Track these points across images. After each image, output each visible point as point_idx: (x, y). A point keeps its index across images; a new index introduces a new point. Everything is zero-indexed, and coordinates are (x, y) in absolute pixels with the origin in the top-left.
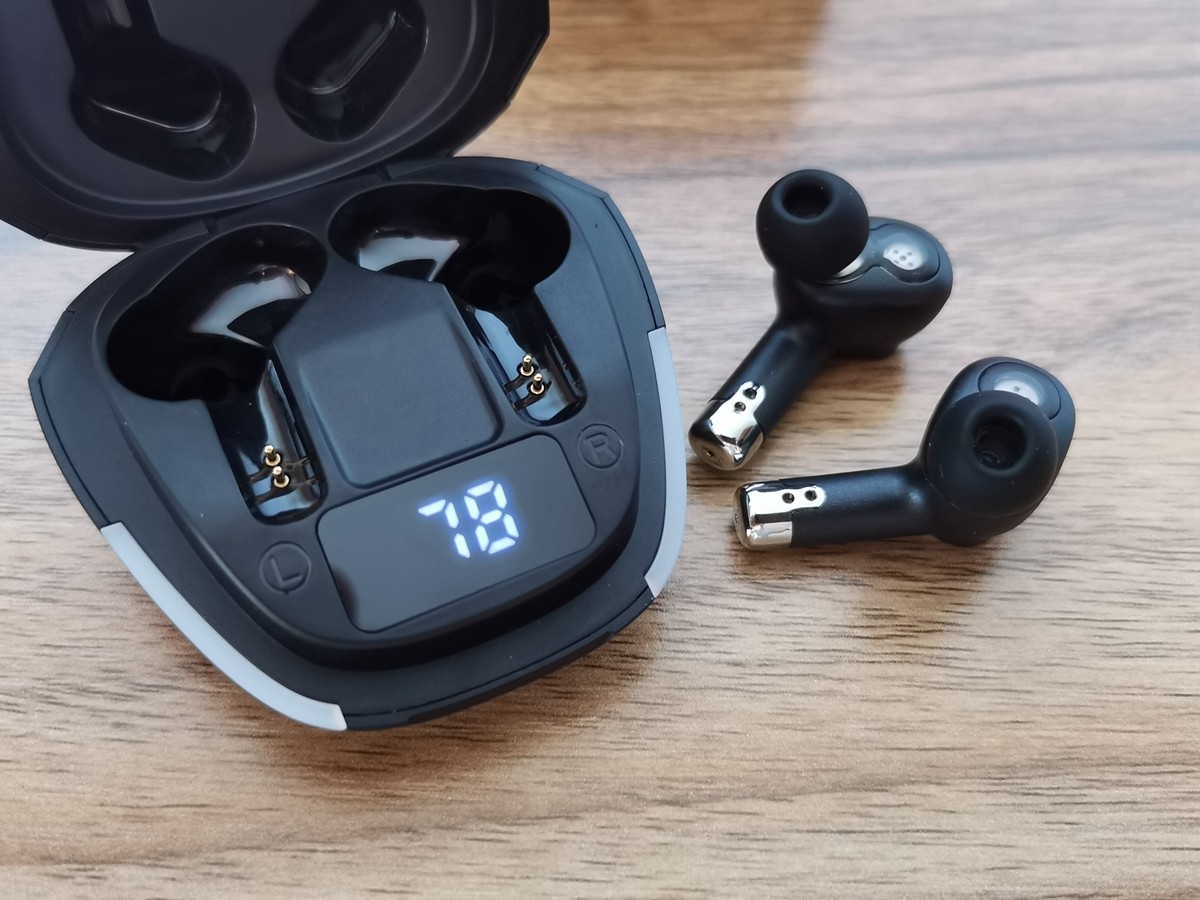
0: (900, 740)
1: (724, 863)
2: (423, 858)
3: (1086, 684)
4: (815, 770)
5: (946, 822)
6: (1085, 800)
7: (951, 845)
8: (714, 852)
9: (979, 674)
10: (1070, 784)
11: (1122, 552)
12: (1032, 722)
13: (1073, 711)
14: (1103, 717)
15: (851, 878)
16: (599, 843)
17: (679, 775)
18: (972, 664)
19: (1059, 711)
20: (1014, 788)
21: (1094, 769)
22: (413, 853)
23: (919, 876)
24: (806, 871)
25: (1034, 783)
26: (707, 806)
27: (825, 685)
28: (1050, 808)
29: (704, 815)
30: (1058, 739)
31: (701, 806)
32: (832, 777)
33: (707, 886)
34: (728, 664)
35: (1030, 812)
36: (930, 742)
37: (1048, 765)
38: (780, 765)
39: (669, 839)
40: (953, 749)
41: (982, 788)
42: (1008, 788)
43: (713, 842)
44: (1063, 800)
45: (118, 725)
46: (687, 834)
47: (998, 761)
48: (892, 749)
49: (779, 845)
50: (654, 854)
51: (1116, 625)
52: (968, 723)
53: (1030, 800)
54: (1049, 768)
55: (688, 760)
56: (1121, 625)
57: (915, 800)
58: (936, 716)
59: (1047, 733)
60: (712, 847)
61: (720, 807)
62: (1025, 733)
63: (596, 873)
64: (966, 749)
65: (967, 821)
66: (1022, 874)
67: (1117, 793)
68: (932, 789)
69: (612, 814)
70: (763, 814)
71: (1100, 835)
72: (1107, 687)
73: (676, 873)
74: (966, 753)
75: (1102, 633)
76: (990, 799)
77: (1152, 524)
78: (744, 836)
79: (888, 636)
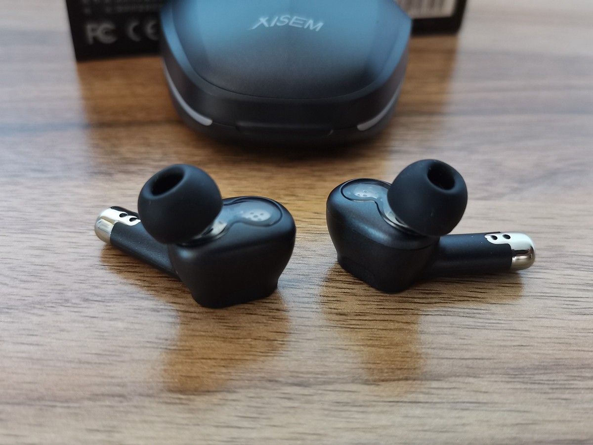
0: (447, 354)
1: (333, 419)
2: (127, 413)
3: (562, 327)
4: (392, 369)
5: (481, 398)
6: (572, 387)
7: (486, 411)
8: (326, 412)
9: (494, 321)
10: (562, 378)
11: (571, 266)
12: (532, 346)
13: (558, 341)
14: (576, 344)
15: (420, 428)
16: (249, 406)
17: (303, 369)
18: (489, 316)
19: (548, 340)
20: (526, 380)
21: (575, 371)
22: (122, 409)
23: (467, 428)
24: (389, 424)
25: (537, 377)
26: (322, 387)
27: (397, 325)
28: (550, 391)
29: (320, 392)
30: (550, 354)
31: (318, 387)
32: (405, 372)
33: (322, 432)
34: (337, 314)
35: (538, 393)
36: (467, 355)
37: (545, 368)
38: (370, 366)
39: (296, 405)
40: (482, 359)
41: (504, 379)
42: (521, 380)
43: (326, 407)
44: (558, 386)
46: (308, 402)
47: (512, 366)
48: (442, 358)
49: (370, 409)
50: (284, 413)
51: (575, 299)
52: (491, 346)
53: (536, 386)
54: (546, 369)
55: (310, 362)
56: (579, 299)
57: (461, 386)
58: (470, 342)
59: (542, 352)
60: (325, 410)
61: (330, 387)
62: (527, 351)
63: (245, 424)
64: (490, 359)
65: (496, 398)
66: (537, 427)
68: (471, 380)
69: (258, 390)
70: (359, 392)
71: (586, 406)
72: (576, 329)
73: (300, 424)
74: (491, 361)
75: (568, 303)
76: (509, 386)
77: (587, 254)
78: (347, 404)
79: (436, 303)
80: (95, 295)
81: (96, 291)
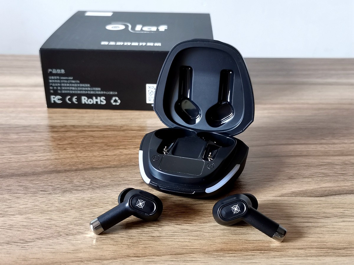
0: (186, 248)
3: (227, 239)
4: (167, 252)
5: (193, 259)
6: (224, 256)
10: (222, 254)
12: (215, 245)
13: (224, 243)
14: (230, 244)
17: (138, 253)
18: (203, 236)
19: (221, 243)
20: (209, 254)
21: (227, 251)
25: (213, 253)
26: (144, 257)
27: (171, 239)
28: (216, 257)
30: (220, 247)
32: (171, 253)
34: (151, 237)
35: (212, 258)
36: (192, 248)
37: (217, 251)
38: (160, 251)
39: (135, 262)
43: (144, 262)
44: (219, 256)
45: (22, 247)
46: (139, 261)
47: (206, 250)
48: (184, 249)
49: (158, 263)
52: (201, 245)
53: (213, 256)
55: (141, 251)
58: (194, 244)
59: (218, 246)
61: (146, 257)
62: (213, 246)
64: (199, 249)
65: (198, 259)
67: (231, 255)
68: (192, 254)
69: (124, 259)
71: (227, 261)
72: (232, 239)
76: (204, 256)
78: (151, 262)
79: (186, 232)
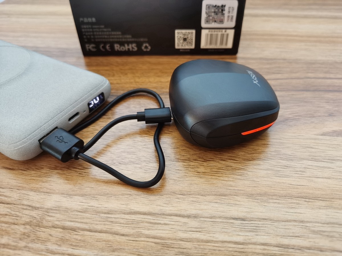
0: (230, 188)
1: (191, 206)
2: (132, 200)
3: (271, 181)
4: (211, 191)
5: (237, 203)
6: (268, 201)
7: (238, 207)
8: (189, 204)
9: (248, 178)
10: (266, 198)
11: (281, 159)
12: (258, 187)
13: (267, 186)
14: (274, 187)
15: (216, 211)
16: (166, 200)
17: (184, 190)
18: (246, 176)
19: (265, 185)
20: (253, 198)
21: (271, 196)
22: (130, 199)
23: (231, 212)
24: (207, 209)
25: (257, 198)
28: (260, 202)
29: (188, 197)
30: (264, 190)
31: (188, 196)
32: (215, 193)
33: (187, 209)
34: (197, 172)
35: (256, 203)
36: (236, 188)
38: (204, 190)
39: (180, 201)
40: (241, 190)
41: (246, 197)
42: (252, 198)
43: (189, 202)
44: (263, 201)
46: (184, 200)
47: (250, 193)
48: (228, 189)
49: (202, 204)
50: (176, 203)
51: (279, 171)
52: (245, 186)
53: (256, 200)
54: (261, 195)
55: (186, 188)
56: (280, 171)
57: (231, 198)
58: (238, 184)
59: (261, 189)
60: (189, 203)
61: (191, 196)
62: (256, 189)
63: (165, 205)
64: (243, 190)
65: (242, 203)
66: (253, 213)
67: (275, 201)
68: (235, 197)
69: (170, 196)
70: (200, 198)
71: (271, 208)
72: (276, 182)
73: (181, 207)
74: (244, 191)
75: (275, 172)
76: (247, 200)
77: (289, 154)
78: (195, 201)
79: (230, 170)
80: (123, 162)
81: (123, 161)
